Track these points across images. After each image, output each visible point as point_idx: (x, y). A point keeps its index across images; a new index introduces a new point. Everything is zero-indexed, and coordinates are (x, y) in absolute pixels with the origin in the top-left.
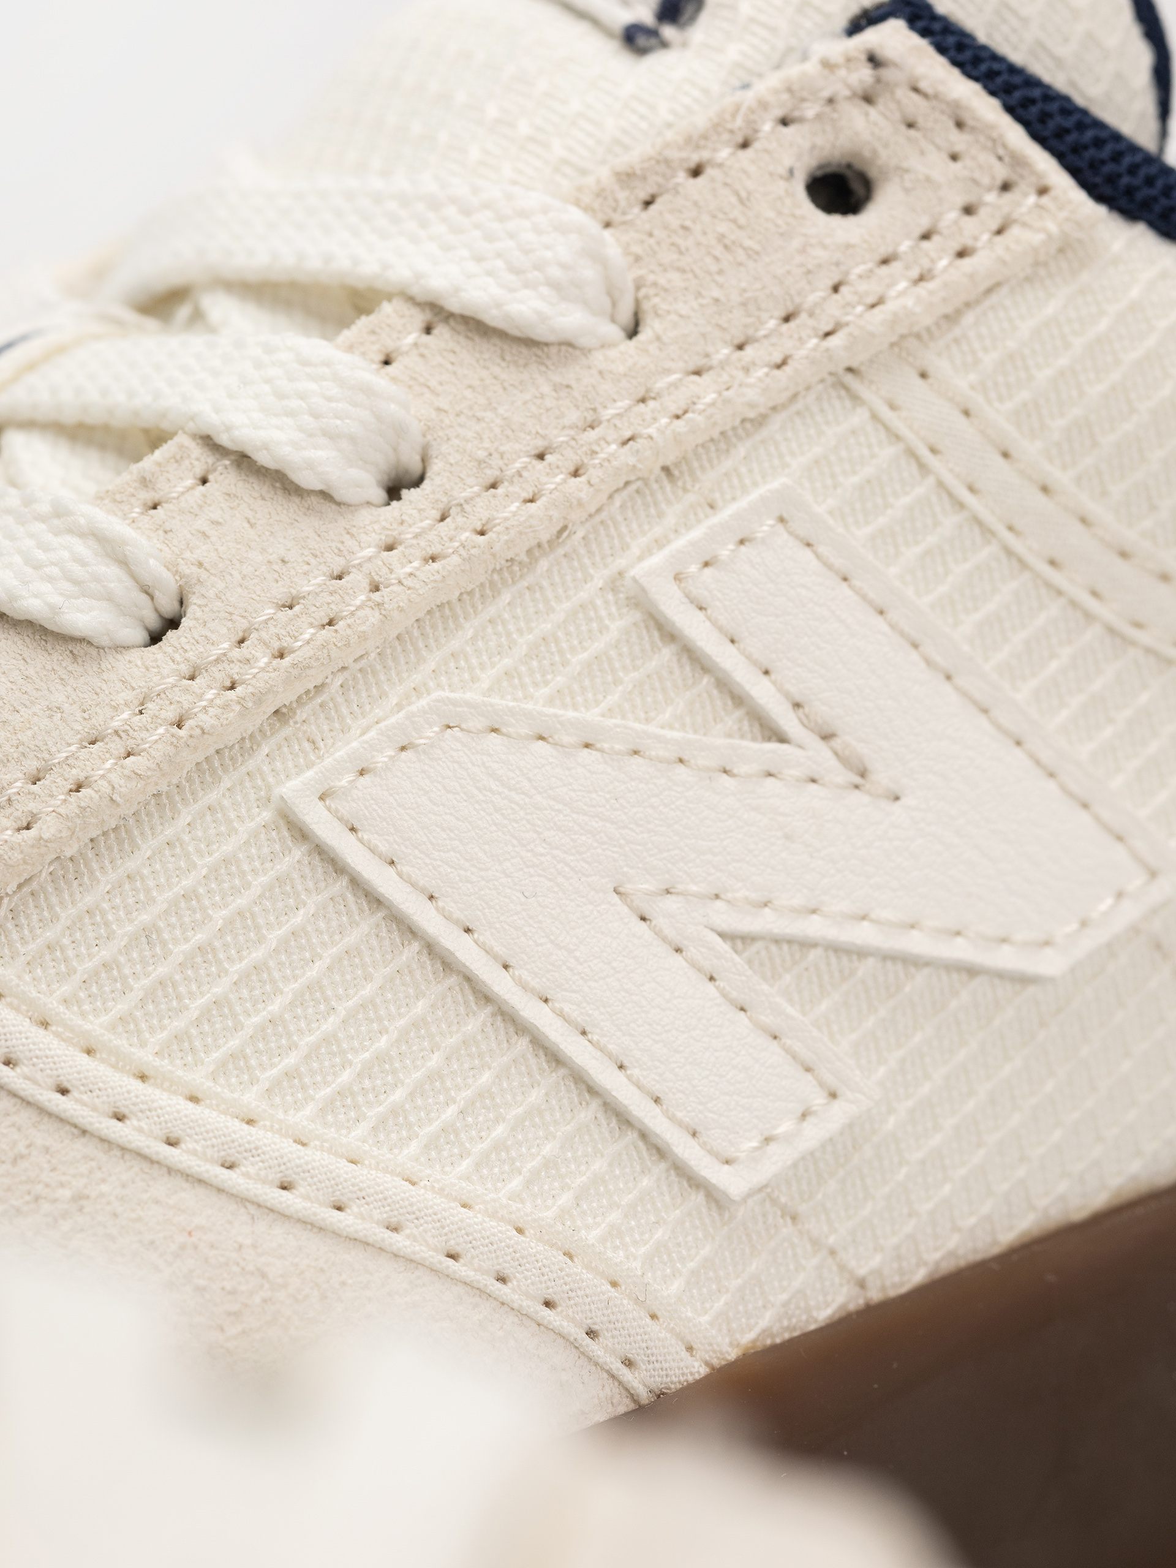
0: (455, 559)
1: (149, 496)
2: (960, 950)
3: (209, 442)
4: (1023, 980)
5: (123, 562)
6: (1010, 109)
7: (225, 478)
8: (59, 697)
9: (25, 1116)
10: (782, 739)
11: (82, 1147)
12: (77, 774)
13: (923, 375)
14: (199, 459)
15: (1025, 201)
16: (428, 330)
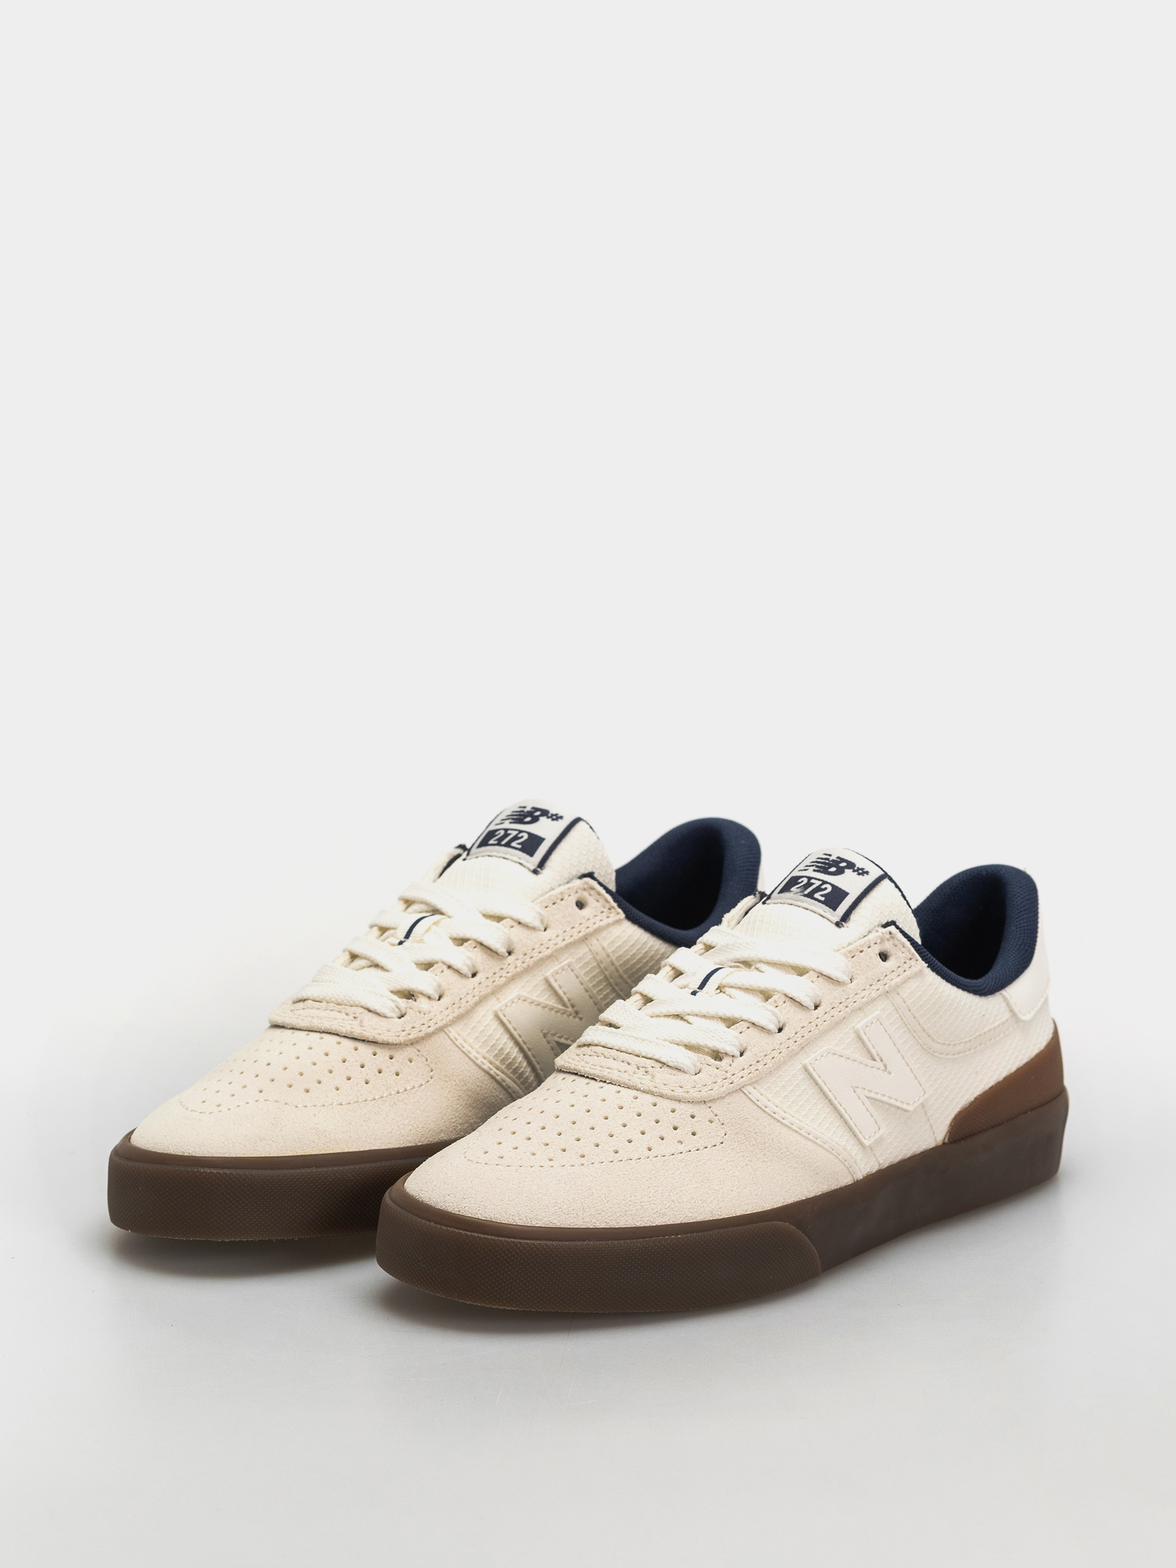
0: (829, 1022)
1: (776, 1005)
2: (898, 1104)
3: (786, 995)
4: (906, 1111)
5: (777, 1017)
6: (911, 944)
7: (789, 1003)
8: (768, 1041)
9: (769, 1117)
10: (874, 1060)
11: (779, 1124)
12: (773, 1056)
13: (898, 994)
14: (783, 998)
15: (913, 962)
16: (818, 977)
